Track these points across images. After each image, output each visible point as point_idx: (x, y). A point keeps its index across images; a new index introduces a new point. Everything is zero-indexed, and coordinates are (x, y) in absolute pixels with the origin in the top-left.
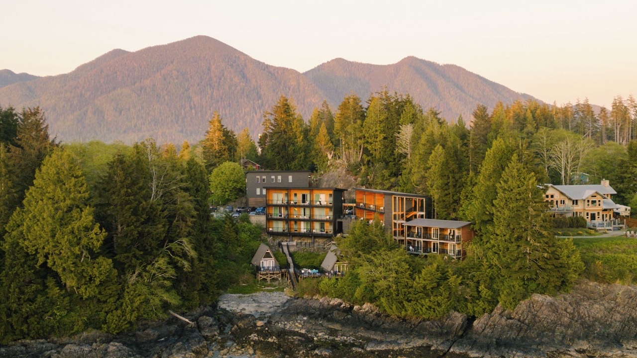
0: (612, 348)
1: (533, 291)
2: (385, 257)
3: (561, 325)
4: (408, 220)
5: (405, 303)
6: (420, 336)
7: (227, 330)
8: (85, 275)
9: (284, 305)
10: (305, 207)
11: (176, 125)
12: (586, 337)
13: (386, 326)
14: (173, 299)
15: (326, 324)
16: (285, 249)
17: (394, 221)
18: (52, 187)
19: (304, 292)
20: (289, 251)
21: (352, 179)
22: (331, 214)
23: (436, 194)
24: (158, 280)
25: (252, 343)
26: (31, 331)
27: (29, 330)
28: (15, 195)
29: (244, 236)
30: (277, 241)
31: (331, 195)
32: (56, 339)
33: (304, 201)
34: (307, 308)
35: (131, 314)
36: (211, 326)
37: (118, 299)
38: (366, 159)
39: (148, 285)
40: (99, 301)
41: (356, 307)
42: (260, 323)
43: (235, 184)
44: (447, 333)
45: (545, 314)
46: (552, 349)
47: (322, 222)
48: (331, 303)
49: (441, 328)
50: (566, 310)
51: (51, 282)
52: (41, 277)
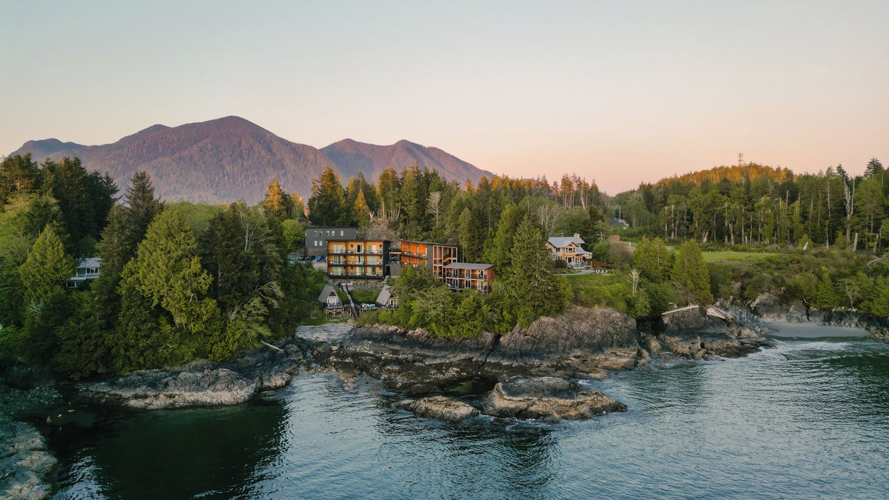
0: (598, 353)
1: (541, 315)
2: (434, 292)
3: (562, 338)
4: (445, 264)
5: (450, 327)
6: (463, 351)
7: (309, 354)
8: (193, 313)
9: (350, 332)
10: (359, 255)
11: (211, 189)
12: (579, 346)
13: (436, 345)
14: (266, 332)
15: (387, 346)
16: (345, 288)
17: (434, 265)
18: (164, 240)
19: (365, 322)
20: (348, 290)
21: (393, 233)
22: (382, 260)
23: (465, 245)
24: (253, 316)
25: (333, 364)
26: (147, 362)
27: (145, 362)
28: (128, 247)
29: (310, 279)
30: (337, 283)
31: (381, 246)
32: (168, 368)
33: (359, 250)
34: (371, 334)
35: (233, 345)
36: (296, 352)
37: (221, 333)
38: (403, 217)
39: (245, 320)
40: (205, 335)
41: (410, 332)
42: (335, 348)
43: (295, 238)
44: (482, 348)
45: (550, 331)
46: (558, 356)
47: (374, 267)
48: (390, 329)
49: (477, 344)
50: (564, 328)
51: (163, 320)
52: (155, 316)
